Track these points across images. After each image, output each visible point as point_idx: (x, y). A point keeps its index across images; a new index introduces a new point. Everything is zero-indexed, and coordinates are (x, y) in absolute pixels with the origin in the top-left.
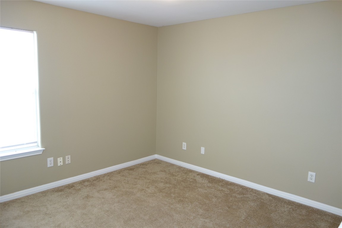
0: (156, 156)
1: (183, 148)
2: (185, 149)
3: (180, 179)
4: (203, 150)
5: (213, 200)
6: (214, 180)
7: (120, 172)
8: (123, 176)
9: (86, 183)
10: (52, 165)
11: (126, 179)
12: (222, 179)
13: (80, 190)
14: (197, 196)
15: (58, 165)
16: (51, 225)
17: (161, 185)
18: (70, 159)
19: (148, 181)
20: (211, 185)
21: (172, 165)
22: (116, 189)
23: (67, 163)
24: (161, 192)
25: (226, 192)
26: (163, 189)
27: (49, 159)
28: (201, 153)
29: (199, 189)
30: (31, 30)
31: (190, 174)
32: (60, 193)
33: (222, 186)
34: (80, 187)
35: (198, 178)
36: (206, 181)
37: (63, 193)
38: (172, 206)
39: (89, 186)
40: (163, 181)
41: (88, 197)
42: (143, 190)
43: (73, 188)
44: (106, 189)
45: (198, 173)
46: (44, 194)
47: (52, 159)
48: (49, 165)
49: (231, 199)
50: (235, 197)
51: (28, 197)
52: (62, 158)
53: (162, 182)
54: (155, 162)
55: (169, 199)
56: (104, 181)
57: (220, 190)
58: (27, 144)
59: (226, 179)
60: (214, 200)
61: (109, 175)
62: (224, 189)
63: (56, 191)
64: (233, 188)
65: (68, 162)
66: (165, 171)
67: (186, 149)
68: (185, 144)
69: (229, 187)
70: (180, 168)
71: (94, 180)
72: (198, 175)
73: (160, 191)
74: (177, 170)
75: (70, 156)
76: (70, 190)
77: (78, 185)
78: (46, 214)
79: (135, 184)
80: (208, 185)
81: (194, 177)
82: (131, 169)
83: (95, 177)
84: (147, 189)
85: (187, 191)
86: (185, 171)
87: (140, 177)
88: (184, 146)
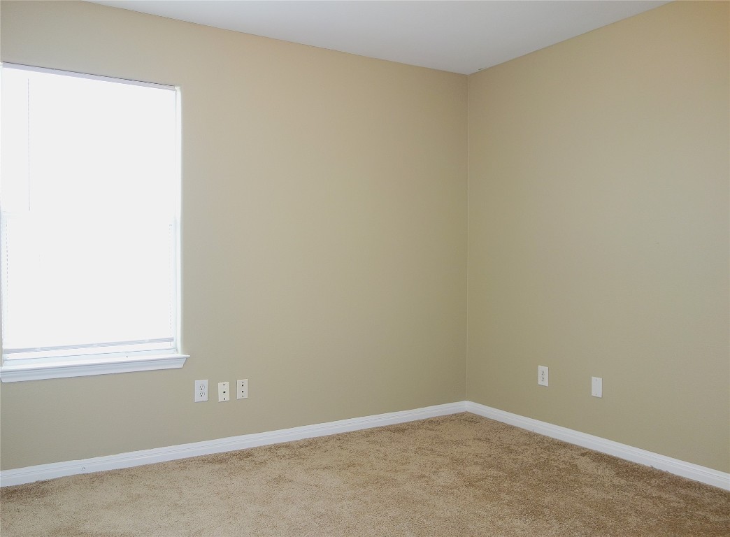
0: (467, 406)
1: (540, 383)
2: (546, 383)
3: (531, 460)
4: (597, 386)
5: (630, 520)
6: (634, 470)
7: (368, 434)
8: (375, 442)
9: (282, 451)
10: (205, 398)
11: (382, 449)
12: (660, 471)
13: (265, 462)
14: (578, 505)
15: (220, 401)
16: (179, 531)
17: (475, 471)
18: (246, 388)
19: (439, 460)
20: (623, 482)
21: (510, 428)
22: (352, 469)
23: (239, 396)
24: (473, 486)
25: (675, 505)
26: (479, 480)
27: (198, 383)
28: (593, 394)
29: (587, 490)
30: (171, 85)
31: (562, 451)
32: (218, 466)
33: (659, 486)
34: (265, 458)
35: (583, 463)
36: (607, 470)
37: (224, 466)
38: (500, 523)
39: (287, 457)
40: (481, 461)
41: (279, 480)
42: (423, 476)
43: (250, 458)
44: (326, 468)
45: (583, 451)
46: (182, 465)
47: (205, 382)
48: (198, 398)
49: (690, 523)
50: (706, 520)
51: (146, 469)
52: (227, 383)
53: (477, 463)
54: (464, 418)
55: (495, 506)
56: (326, 451)
57: (652, 498)
58: (151, 341)
59: (671, 472)
60: (633, 520)
61: (342, 439)
62: (665, 496)
63: (209, 462)
64: (695, 495)
65: (243, 394)
66: (487, 440)
67: (547, 385)
68: (545, 369)
69: (683, 492)
70: (531, 435)
71: (301, 447)
72: (583, 455)
73: (470, 484)
74: (522, 440)
75: (246, 381)
76: (242, 462)
77: (263, 454)
78: (175, 505)
79: (404, 462)
80: (614, 481)
81: (573, 458)
82: (399, 429)
83: (305, 439)
84: (434, 477)
85: (547, 490)
86: (546, 444)
87: (420, 448)
88: (543, 376)
